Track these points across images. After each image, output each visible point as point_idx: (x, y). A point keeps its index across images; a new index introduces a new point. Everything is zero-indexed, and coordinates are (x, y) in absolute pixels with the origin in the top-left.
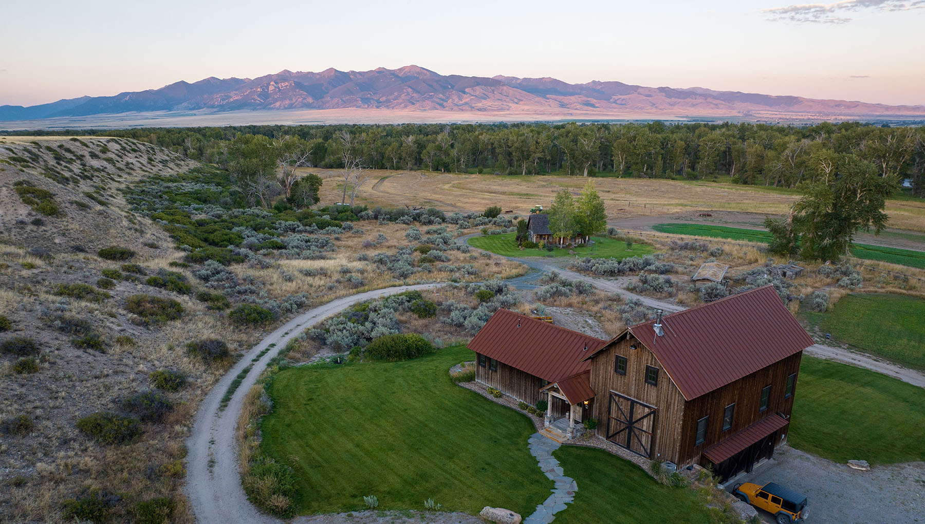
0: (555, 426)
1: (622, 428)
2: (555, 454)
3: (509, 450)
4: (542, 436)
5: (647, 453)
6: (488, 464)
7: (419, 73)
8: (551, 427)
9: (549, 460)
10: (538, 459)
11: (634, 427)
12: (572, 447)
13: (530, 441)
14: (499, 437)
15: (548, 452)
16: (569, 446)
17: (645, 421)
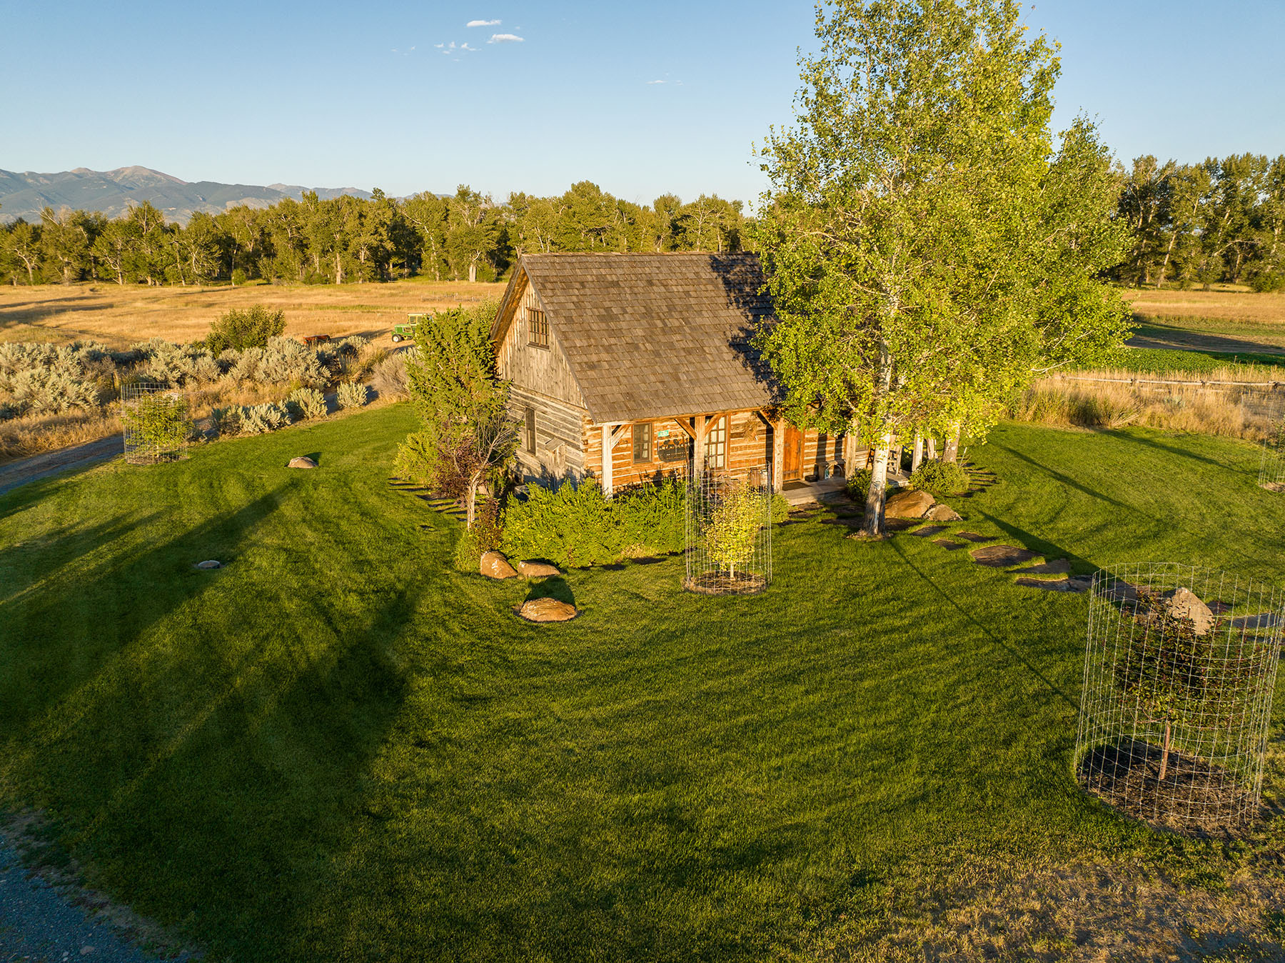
7: (147, 178)
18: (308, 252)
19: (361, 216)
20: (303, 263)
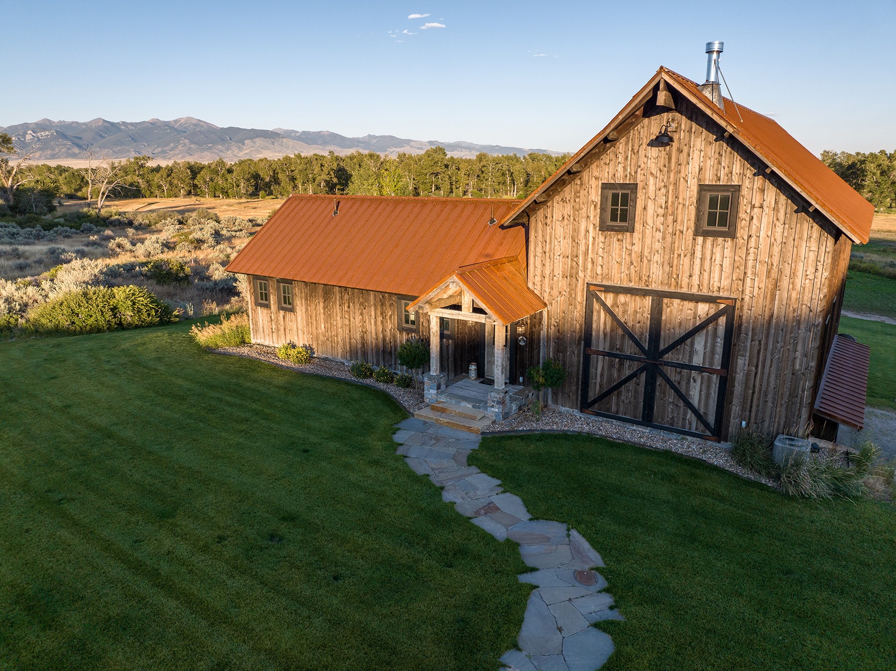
0: (453, 396)
1: (627, 373)
2: (473, 460)
3: (347, 466)
4: (425, 423)
5: (706, 425)
6: (290, 518)
7: (195, 125)
8: (443, 399)
9: (468, 479)
10: (435, 480)
11: (667, 364)
12: (511, 438)
13: (399, 437)
14: (313, 439)
15: (454, 458)
16: (502, 438)
17: (699, 343)
18: (296, 182)
19: (322, 165)
20: (294, 188)
